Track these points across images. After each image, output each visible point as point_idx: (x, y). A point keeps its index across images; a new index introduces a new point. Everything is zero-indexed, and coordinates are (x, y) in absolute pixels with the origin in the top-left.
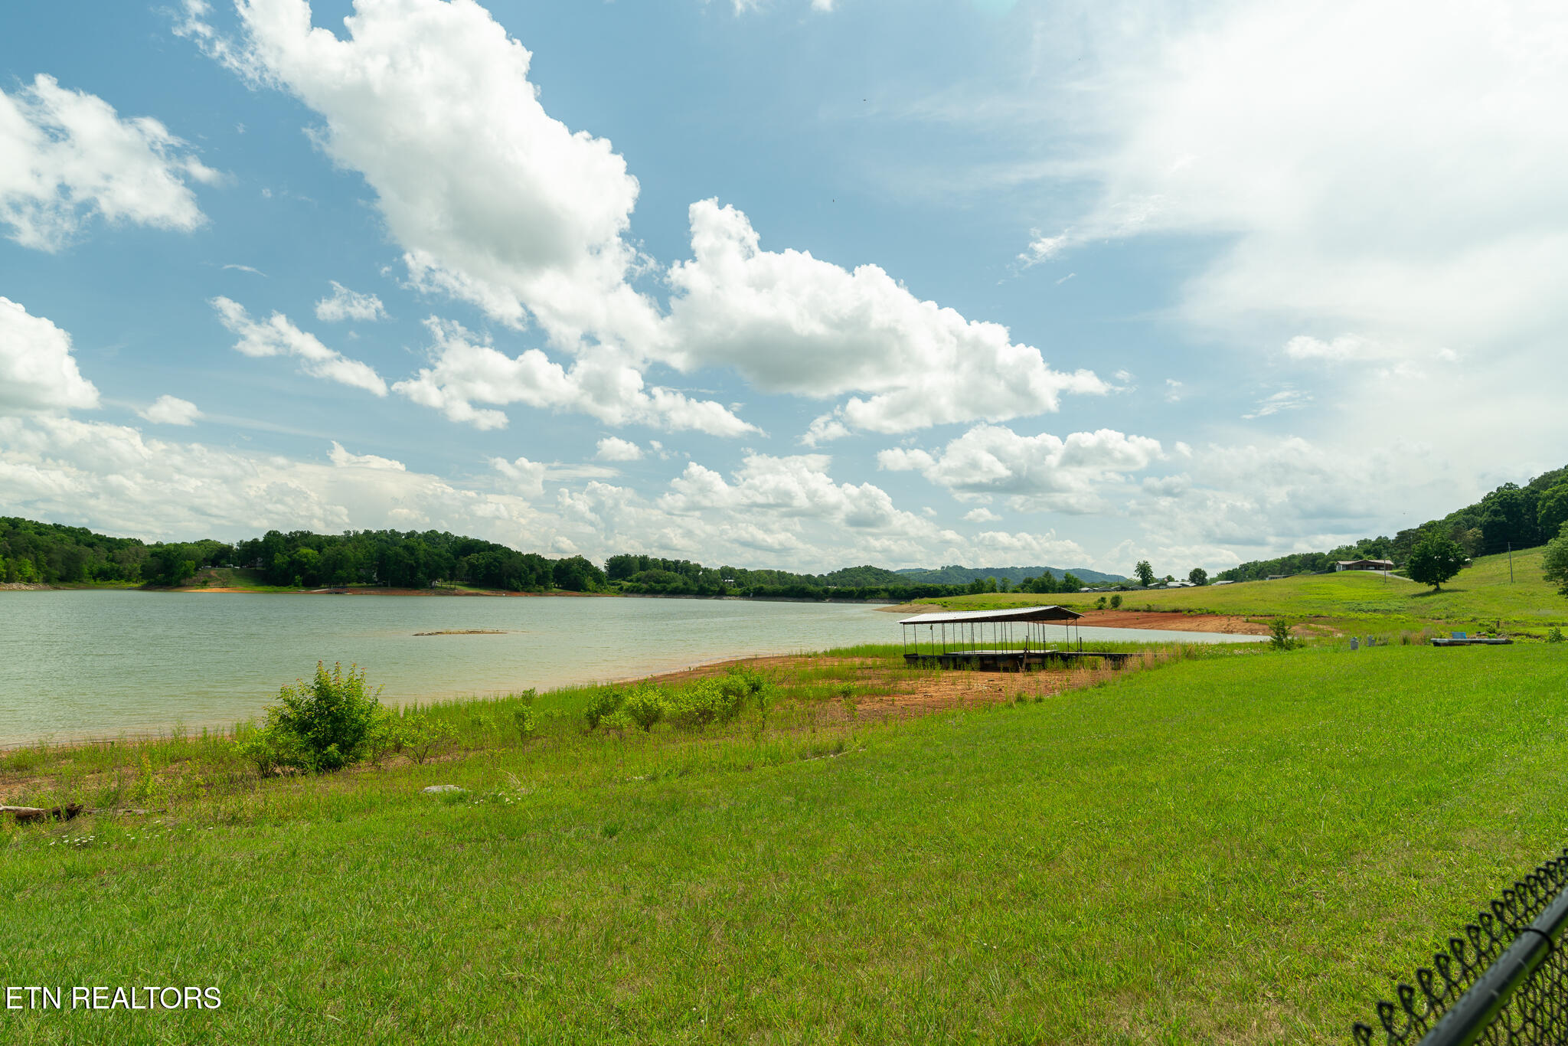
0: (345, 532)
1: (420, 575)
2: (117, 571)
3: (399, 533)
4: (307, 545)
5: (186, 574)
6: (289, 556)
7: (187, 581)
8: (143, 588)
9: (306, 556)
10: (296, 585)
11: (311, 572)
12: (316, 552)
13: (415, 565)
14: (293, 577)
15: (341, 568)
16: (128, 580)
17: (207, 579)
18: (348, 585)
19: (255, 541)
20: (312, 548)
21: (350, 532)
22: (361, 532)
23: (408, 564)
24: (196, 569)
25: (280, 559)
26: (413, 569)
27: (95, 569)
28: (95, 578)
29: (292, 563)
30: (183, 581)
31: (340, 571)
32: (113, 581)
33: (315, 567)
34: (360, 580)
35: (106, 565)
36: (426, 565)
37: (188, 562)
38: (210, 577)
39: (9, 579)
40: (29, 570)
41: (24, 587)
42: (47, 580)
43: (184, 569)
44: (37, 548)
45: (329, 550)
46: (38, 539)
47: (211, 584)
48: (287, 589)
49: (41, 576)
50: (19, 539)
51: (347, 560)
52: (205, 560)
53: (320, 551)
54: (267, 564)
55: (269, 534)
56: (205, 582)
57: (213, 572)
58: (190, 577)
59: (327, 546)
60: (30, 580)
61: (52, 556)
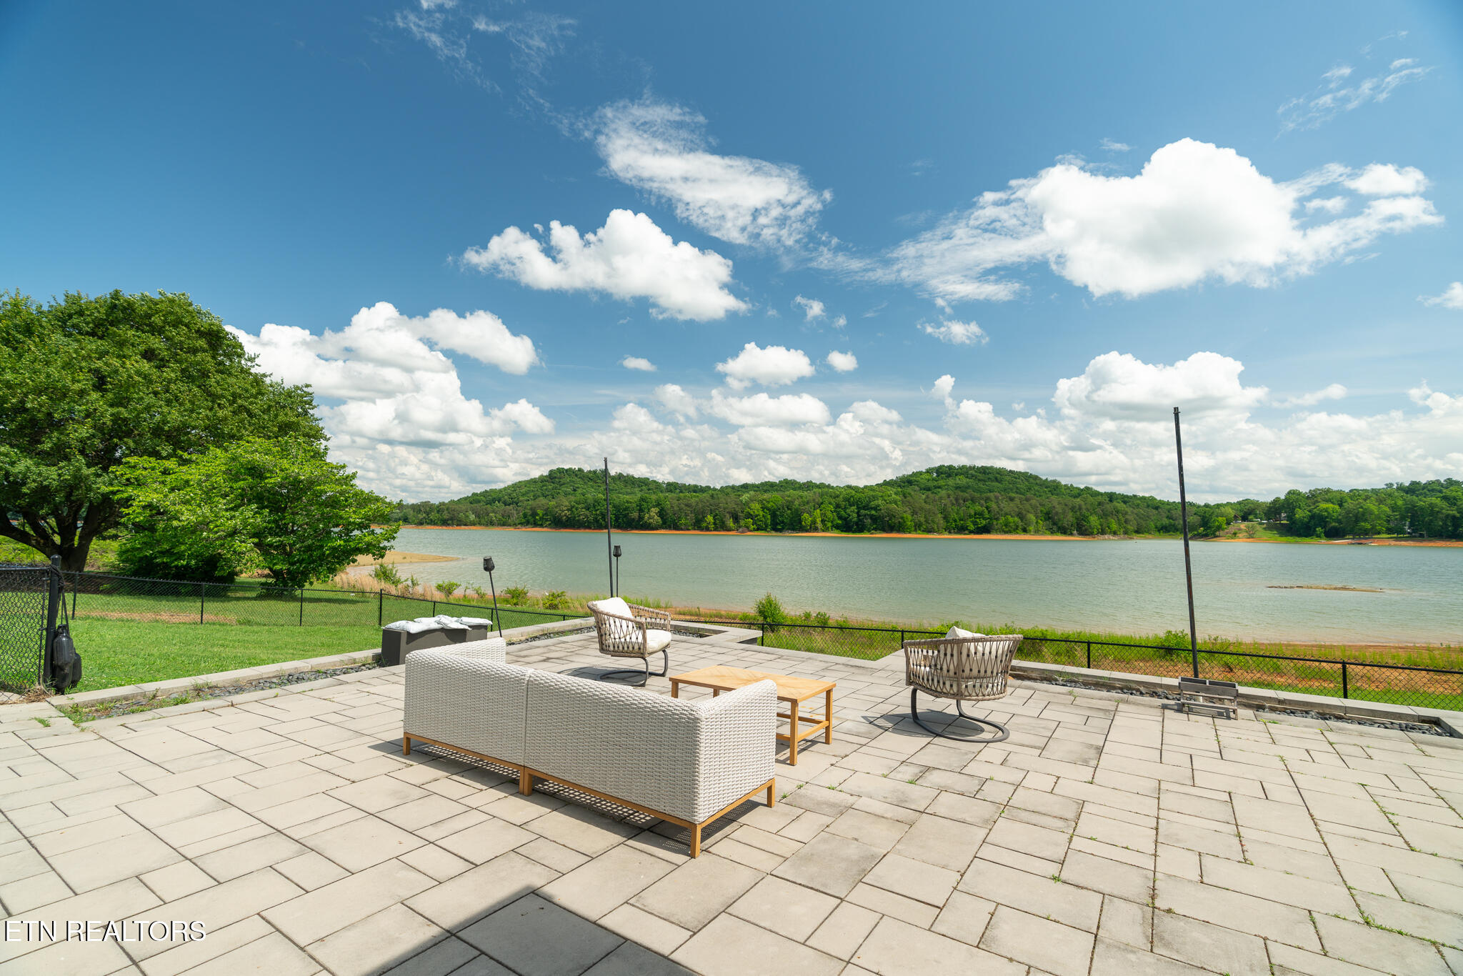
2: (1174, 525)
4: (1327, 501)
5: (1219, 528)
6: (1310, 511)
7: (1221, 533)
9: (1326, 510)
10: (1319, 536)
11: (1334, 524)
12: (1337, 507)
13: (1457, 516)
14: (1315, 529)
15: (1366, 520)
17: (1237, 531)
18: (1377, 536)
19: (1277, 500)
20: (1333, 503)
21: (1392, 484)
23: (1447, 515)
24: (1228, 523)
25: (1300, 514)
26: (1455, 520)
29: (1312, 517)
30: (1217, 534)
31: (1363, 524)
33: (1339, 521)
34: (1390, 531)
37: (1220, 519)
38: (1240, 529)
39: (1103, 532)
40: (1114, 526)
41: (1111, 537)
42: (1126, 533)
43: (1217, 523)
44: (1118, 512)
45: (1350, 504)
46: (1120, 506)
47: (1240, 535)
48: (1308, 540)
49: (1122, 530)
50: (1109, 507)
51: (1371, 513)
52: (1236, 517)
53: (1341, 505)
54: (1289, 518)
55: (1289, 493)
56: (1235, 534)
57: (1243, 525)
58: (1223, 530)
59: (1349, 501)
60: (1115, 533)
61: (1127, 517)
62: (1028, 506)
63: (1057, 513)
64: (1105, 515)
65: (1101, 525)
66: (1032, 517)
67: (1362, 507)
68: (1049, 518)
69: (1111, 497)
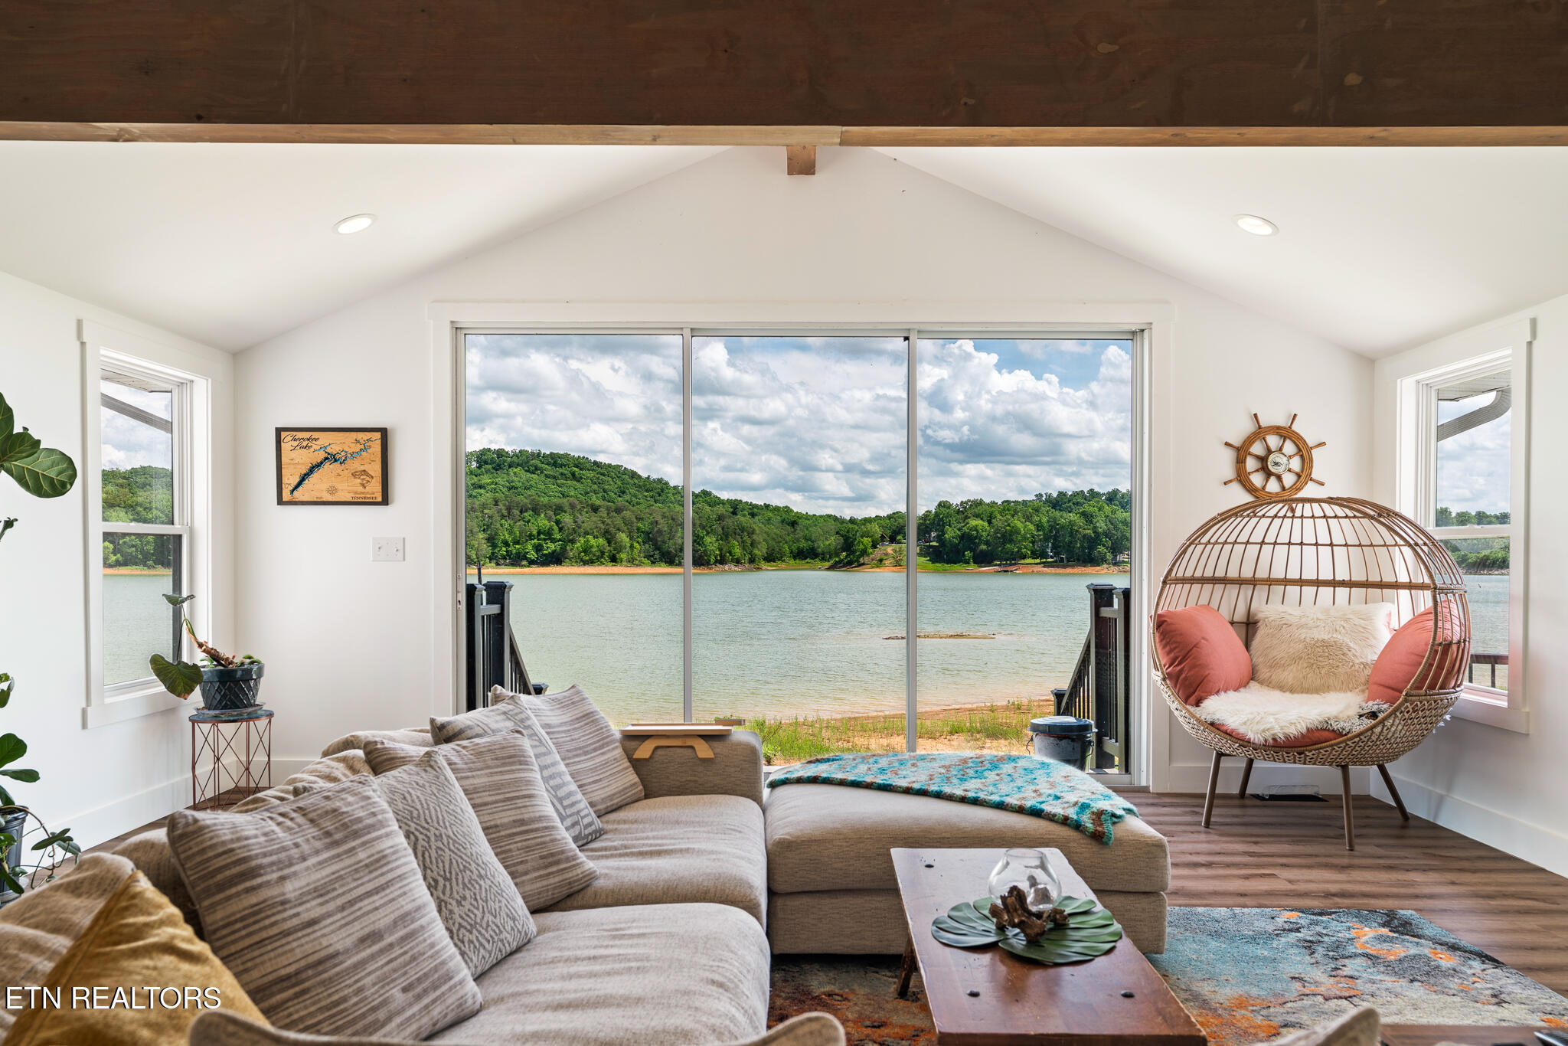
0: (1036, 496)
1: (1101, 548)
3: (1098, 494)
4: (977, 516)
5: (864, 553)
6: (959, 530)
7: (866, 559)
8: (831, 568)
9: (975, 528)
10: (968, 562)
11: (982, 546)
12: (986, 524)
13: (1093, 535)
14: (964, 555)
15: (1011, 541)
16: (823, 559)
17: (883, 557)
18: (1022, 561)
19: (930, 513)
20: (983, 519)
21: (1041, 495)
22: (1055, 495)
23: (1085, 536)
24: (874, 546)
25: (951, 533)
26: (1094, 541)
27: (794, 547)
28: (795, 558)
29: (962, 537)
30: (861, 560)
31: (1010, 546)
32: (808, 560)
33: (987, 543)
34: (1034, 555)
35: (803, 544)
36: (1107, 534)
37: (864, 539)
38: (886, 554)
39: (722, 561)
40: (738, 551)
41: (733, 568)
42: (752, 561)
43: (861, 547)
44: (743, 530)
45: (999, 521)
46: (743, 519)
47: (887, 562)
48: (957, 567)
49: (747, 558)
50: (729, 522)
51: (1018, 532)
52: (882, 537)
53: (990, 522)
54: (939, 538)
55: (940, 505)
56: (881, 560)
57: (890, 549)
58: (868, 555)
59: (999, 516)
60: (738, 562)
61: (755, 537)
62: (618, 521)
63: (660, 532)
64: (725, 536)
65: (720, 550)
66: (623, 537)
67: (1009, 525)
68: (650, 539)
69: (735, 506)
